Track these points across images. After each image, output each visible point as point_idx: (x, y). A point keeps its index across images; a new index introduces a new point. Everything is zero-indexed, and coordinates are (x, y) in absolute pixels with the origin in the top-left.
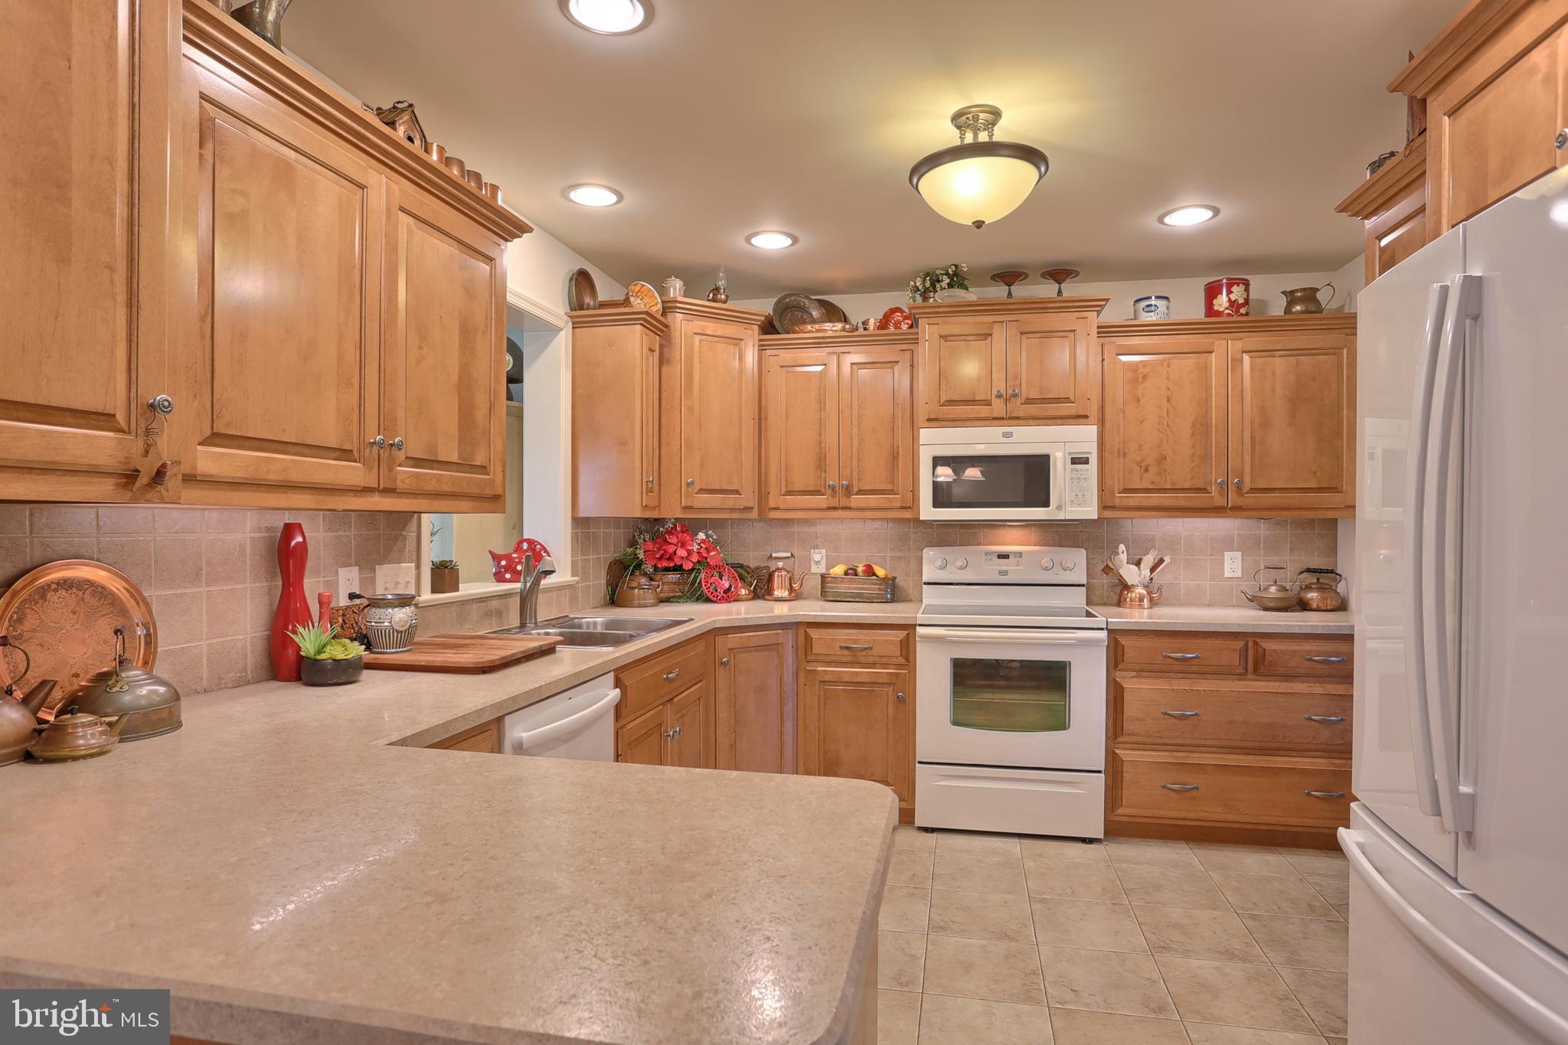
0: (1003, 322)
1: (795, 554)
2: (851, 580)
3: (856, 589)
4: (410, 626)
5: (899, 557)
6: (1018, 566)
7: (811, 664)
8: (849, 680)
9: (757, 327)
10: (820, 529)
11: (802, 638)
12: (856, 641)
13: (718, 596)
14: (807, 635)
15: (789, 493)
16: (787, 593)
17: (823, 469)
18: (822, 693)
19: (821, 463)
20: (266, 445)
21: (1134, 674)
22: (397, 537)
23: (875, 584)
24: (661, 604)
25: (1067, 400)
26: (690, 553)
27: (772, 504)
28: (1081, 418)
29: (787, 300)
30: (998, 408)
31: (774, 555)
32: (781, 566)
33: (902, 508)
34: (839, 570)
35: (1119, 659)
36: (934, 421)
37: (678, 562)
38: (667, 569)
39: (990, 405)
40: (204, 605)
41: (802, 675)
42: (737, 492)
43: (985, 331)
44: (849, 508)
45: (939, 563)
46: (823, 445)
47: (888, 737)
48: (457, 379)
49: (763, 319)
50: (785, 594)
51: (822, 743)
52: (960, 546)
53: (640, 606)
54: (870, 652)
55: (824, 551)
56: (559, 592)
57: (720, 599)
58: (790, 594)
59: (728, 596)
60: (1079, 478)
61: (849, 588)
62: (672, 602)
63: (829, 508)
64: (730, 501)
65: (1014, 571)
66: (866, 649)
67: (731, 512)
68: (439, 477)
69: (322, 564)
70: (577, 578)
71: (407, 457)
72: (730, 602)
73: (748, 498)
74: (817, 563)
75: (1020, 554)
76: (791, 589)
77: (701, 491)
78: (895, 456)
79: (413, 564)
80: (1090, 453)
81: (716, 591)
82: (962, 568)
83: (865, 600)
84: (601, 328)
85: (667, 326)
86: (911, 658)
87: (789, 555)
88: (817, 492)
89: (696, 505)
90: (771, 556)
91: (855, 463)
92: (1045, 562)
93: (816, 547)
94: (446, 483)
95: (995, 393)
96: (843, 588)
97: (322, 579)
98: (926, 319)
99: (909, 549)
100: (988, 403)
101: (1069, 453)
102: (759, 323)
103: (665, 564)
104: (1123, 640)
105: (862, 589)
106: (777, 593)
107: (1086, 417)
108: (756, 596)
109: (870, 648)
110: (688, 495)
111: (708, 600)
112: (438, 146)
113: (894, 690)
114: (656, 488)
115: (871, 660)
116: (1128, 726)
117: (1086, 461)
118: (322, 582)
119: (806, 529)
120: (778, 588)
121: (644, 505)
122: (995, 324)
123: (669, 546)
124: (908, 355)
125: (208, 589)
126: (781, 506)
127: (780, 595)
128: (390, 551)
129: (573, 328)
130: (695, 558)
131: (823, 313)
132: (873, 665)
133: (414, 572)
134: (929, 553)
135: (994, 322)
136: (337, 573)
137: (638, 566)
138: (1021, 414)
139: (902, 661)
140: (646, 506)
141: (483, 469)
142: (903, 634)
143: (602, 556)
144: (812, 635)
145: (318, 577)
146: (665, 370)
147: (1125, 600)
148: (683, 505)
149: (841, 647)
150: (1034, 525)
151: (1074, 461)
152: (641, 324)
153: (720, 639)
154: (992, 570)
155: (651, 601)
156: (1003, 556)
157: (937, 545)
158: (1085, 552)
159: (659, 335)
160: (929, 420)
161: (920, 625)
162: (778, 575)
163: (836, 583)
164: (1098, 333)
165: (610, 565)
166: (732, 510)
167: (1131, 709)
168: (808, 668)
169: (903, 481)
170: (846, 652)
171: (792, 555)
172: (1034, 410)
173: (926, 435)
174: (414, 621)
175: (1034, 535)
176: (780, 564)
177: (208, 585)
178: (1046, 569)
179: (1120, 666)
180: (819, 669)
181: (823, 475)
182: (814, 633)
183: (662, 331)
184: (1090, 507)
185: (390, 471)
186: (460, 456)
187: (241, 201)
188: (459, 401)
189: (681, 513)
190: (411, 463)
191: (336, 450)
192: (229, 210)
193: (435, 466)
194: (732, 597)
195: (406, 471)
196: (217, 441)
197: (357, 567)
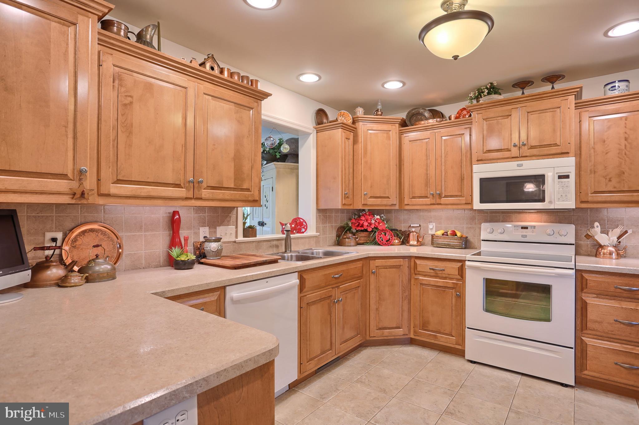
0: (517, 108)
1: (421, 225)
2: (445, 238)
3: (447, 241)
4: (217, 250)
5: (470, 228)
6: (533, 233)
7: (417, 275)
8: (434, 284)
9: (398, 124)
10: (433, 214)
11: (412, 264)
12: (437, 267)
13: (383, 243)
14: (415, 263)
15: (414, 197)
16: (416, 242)
17: (428, 186)
18: (421, 289)
19: (427, 184)
20: (139, 183)
21: (595, 296)
22: (227, 216)
23: (456, 240)
24: (358, 246)
25: (556, 145)
26: (371, 224)
27: (406, 203)
28: (565, 154)
29: (414, 111)
30: (515, 152)
31: (412, 225)
32: (414, 231)
33: (466, 204)
34: (440, 233)
35: (584, 286)
36: (480, 161)
37: (365, 227)
38: (362, 231)
39: (511, 151)
40: (143, 239)
41: (413, 281)
42: (388, 197)
43: (507, 114)
44: (441, 204)
45: (488, 230)
46: (428, 175)
47: (452, 313)
48: (233, 155)
49: (400, 120)
50: (415, 243)
51: (421, 312)
52: (502, 222)
53: (348, 246)
54: (444, 272)
55: (434, 224)
56: (310, 239)
57: (384, 244)
58: (417, 243)
59: (388, 243)
60: (563, 186)
61: (444, 241)
62: (364, 245)
63: (431, 204)
64: (385, 201)
65: (531, 235)
66: (441, 270)
67: (385, 207)
68: (224, 194)
69: (193, 226)
70: (319, 234)
71: (207, 186)
72: (388, 246)
73: (394, 200)
74: (431, 229)
75: (534, 227)
76: (418, 241)
77: (371, 197)
78: (462, 179)
79: (235, 226)
80: (570, 172)
81: (383, 241)
82: (501, 233)
83: (451, 247)
84: (327, 132)
85: (356, 128)
86: (464, 277)
87: (419, 225)
88: (426, 197)
89: (369, 203)
90: (410, 226)
91: (443, 183)
92: (549, 231)
93: (430, 222)
94: (228, 195)
95: (513, 144)
96: (440, 241)
97: (192, 231)
98: (476, 112)
99: (475, 224)
100: (509, 150)
101: (557, 173)
102: (399, 123)
103: (359, 228)
104: (586, 276)
105: (449, 242)
106: (411, 243)
107: (568, 153)
108: (403, 243)
109: (444, 270)
110: (365, 199)
111: (379, 245)
112: (227, 68)
113: (455, 291)
114: (351, 196)
115: (444, 276)
116: (589, 325)
117: (567, 177)
119: (426, 214)
120: (412, 240)
121: (343, 204)
122: (513, 109)
123: (361, 221)
124: (468, 130)
126: (410, 204)
127: (413, 243)
128: (224, 221)
129: (317, 133)
130: (373, 226)
131: (431, 115)
132: (445, 278)
133: (234, 230)
134: (484, 225)
135: (512, 109)
136: (199, 229)
137: (350, 229)
138: (528, 155)
139: (459, 277)
140: (344, 204)
141: (248, 190)
142: (461, 264)
143: (334, 225)
144: (417, 262)
146: (355, 147)
147: (600, 253)
148: (363, 204)
149: (430, 269)
150: (544, 212)
151: (560, 177)
152: (341, 128)
153: (371, 262)
154: (518, 235)
155: (353, 244)
156: (526, 228)
157: (490, 222)
158: (574, 226)
159: (353, 132)
160: (478, 161)
161: (468, 261)
162: (412, 234)
163: (438, 239)
164: (575, 107)
165: (338, 229)
166: (386, 205)
167: (592, 315)
168: (415, 277)
169: (466, 191)
170: (432, 271)
171: (420, 226)
172: (534, 151)
173: (476, 168)
174: (220, 248)
175: (544, 217)
176: (413, 230)
177: (145, 232)
178: (549, 235)
179: (585, 291)
180: (420, 278)
181: (428, 189)
182: (418, 262)
183: (354, 130)
184: (570, 202)
185: (199, 191)
186: (235, 186)
187: (129, 99)
188: (234, 164)
189: (362, 207)
190: (210, 188)
191: (172, 184)
192: (124, 102)
193: (223, 189)
194: (390, 244)
195: (207, 192)
196: (119, 182)
197: (208, 227)
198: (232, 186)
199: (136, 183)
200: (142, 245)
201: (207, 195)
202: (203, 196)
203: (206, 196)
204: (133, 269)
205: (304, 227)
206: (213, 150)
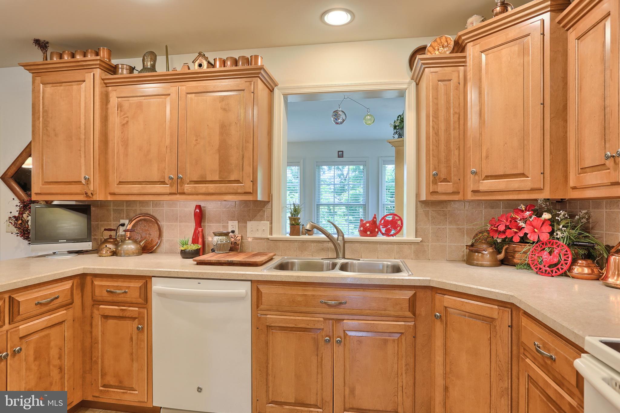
9: (548, 13)
11: (520, 322)
15: (583, 170)
17: (607, 139)
19: (605, 131)
22: (260, 211)
27: (572, 184)
40: (179, 228)
42: (523, 175)
48: (218, 147)
49: (549, 3)
54: (554, 365)
63: (612, 184)
68: (207, 187)
69: (221, 219)
70: (421, 239)
77: (487, 177)
79: (269, 222)
84: (421, 79)
85: (463, 57)
94: (211, 189)
97: (221, 224)
102: (549, 9)
109: (555, 361)
110: (475, 182)
114: (454, 178)
115: (557, 375)
118: (221, 226)
121: (431, 191)
125: (180, 224)
126: (577, 185)
127: (611, 280)
128: (255, 216)
129: (416, 82)
132: (561, 384)
133: (269, 225)
136: (228, 223)
139: (575, 391)
141: (238, 181)
143: (464, 227)
145: (220, 224)
152: (426, 67)
159: (462, 66)
162: (614, 259)
166: (519, 191)
181: (607, 146)
185: (181, 186)
186: (220, 178)
187: (126, 119)
188: (219, 155)
189: (472, 196)
190: (193, 183)
191: (158, 182)
192: (123, 123)
193: (207, 183)
194: (556, 272)
195: (189, 186)
196: (121, 184)
197: (237, 221)
198: (217, 178)
199: (132, 183)
200: (178, 233)
201: (190, 190)
202: (186, 191)
203: (188, 190)
204: (171, 253)
205: (395, 228)
206: (195, 145)
